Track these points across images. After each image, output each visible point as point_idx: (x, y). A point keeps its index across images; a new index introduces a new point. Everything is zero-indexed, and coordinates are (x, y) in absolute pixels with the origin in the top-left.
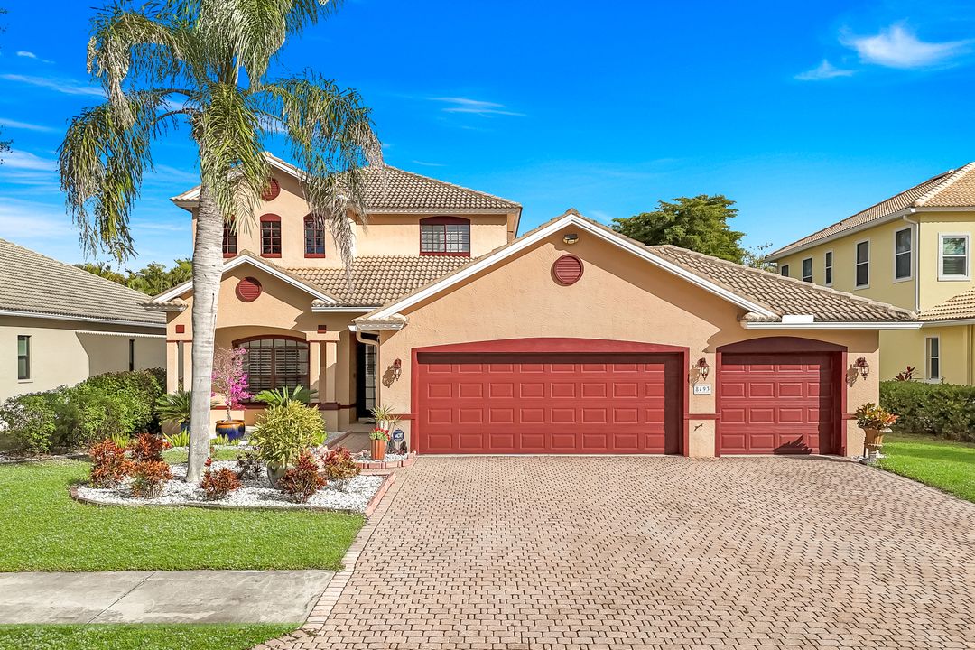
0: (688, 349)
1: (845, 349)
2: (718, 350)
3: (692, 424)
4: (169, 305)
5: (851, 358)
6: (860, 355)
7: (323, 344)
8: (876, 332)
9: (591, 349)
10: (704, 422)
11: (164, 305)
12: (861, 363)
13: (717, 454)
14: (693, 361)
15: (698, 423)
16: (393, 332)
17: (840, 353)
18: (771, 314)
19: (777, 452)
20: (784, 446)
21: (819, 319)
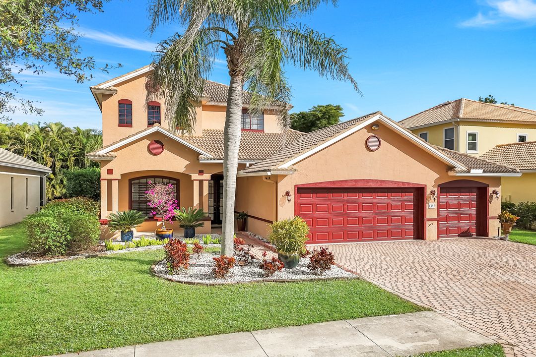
0: (426, 185)
1: (488, 186)
2: (439, 186)
3: (428, 223)
4: (108, 156)
5: (491, 190)
6: (494, 189)
7: (201, 182)
8: (499, 178)
9: (384, 186)
10: (432, 222)
11: (103, 156)
12: (495, 192)
13: (438, 238)
14: (428, 192)
15: (430, 223)
16: (285, 176)
17: (486, 188)
18: (464, 169)
19: (460, 236)
20: (462, 233)
21: (484, 172)
